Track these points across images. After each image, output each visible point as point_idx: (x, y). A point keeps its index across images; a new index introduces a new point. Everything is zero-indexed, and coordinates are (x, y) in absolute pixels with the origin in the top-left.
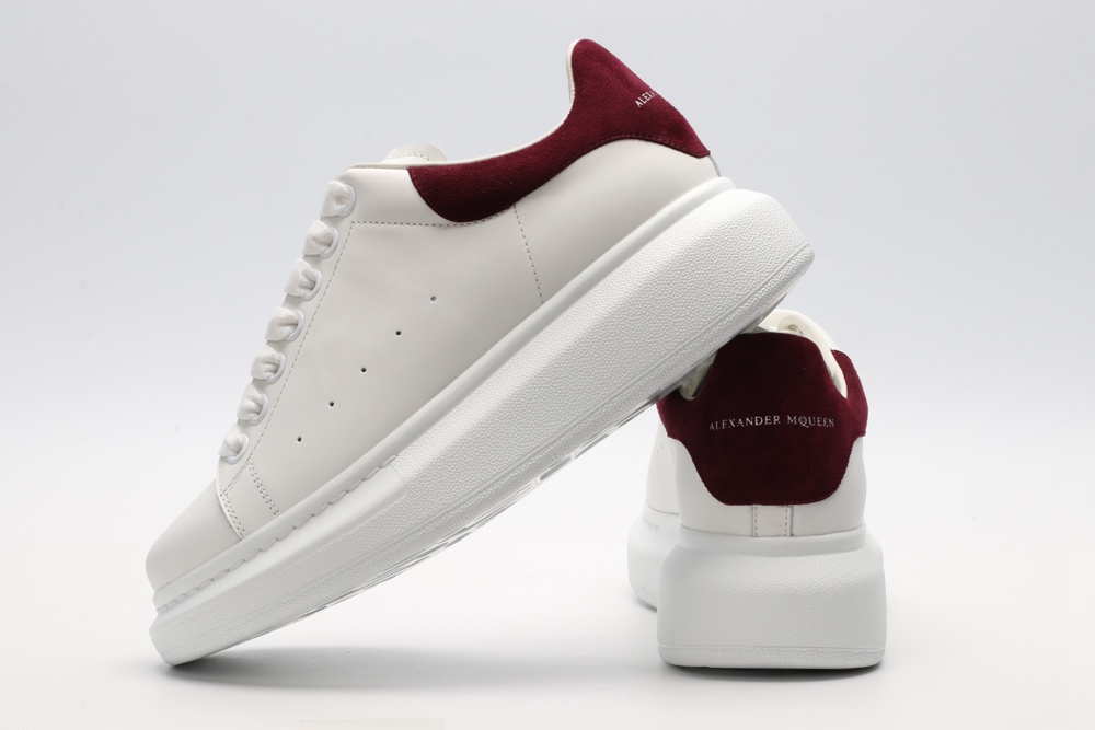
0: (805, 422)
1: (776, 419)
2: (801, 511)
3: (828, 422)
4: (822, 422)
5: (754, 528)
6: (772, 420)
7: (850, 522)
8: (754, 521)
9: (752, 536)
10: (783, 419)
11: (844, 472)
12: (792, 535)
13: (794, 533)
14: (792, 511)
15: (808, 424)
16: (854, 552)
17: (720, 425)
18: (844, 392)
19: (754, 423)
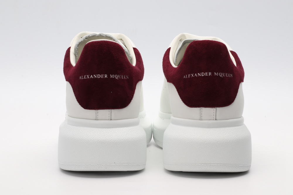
0: (221, 75)
1: (210, 74)
2: (220, 110)
3: (230, 75)
4: (228, 75)
5: (201, 116)
6: (208, 74)
7: (238, 115)
8: (201, 114)
9: (200, 120)
10: (213, 74)
11: (236, 95)
12: (216, 120)
13: (217, 119)
14: (216, 110)
15: (222, 76)
16: (240, 127)
17: (188, 76)
18: (235, 63)
19: (201, 75)
